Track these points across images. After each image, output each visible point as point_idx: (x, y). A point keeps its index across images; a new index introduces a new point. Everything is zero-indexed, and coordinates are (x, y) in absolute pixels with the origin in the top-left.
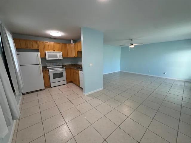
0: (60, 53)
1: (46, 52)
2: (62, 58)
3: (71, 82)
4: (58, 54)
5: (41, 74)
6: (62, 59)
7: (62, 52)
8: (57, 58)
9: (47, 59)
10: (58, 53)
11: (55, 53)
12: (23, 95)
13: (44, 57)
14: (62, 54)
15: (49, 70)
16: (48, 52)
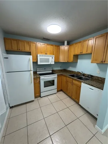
0: (52, 56)
1: (38, 55)
2: (54, 62)
3: (61, 90)
4: (50, 58)
5: (31, 83)
6: (54, 64)
7: (54, 56)
8: (49, 62)
9: (39, 63)
10: (50, 56)
11: (47, 56)
12: (11, 109)
13: (35, 61)
14: (54, 58)
15: (41, 78)
16: (40, 56)
